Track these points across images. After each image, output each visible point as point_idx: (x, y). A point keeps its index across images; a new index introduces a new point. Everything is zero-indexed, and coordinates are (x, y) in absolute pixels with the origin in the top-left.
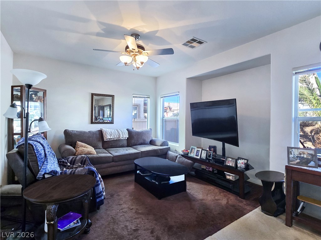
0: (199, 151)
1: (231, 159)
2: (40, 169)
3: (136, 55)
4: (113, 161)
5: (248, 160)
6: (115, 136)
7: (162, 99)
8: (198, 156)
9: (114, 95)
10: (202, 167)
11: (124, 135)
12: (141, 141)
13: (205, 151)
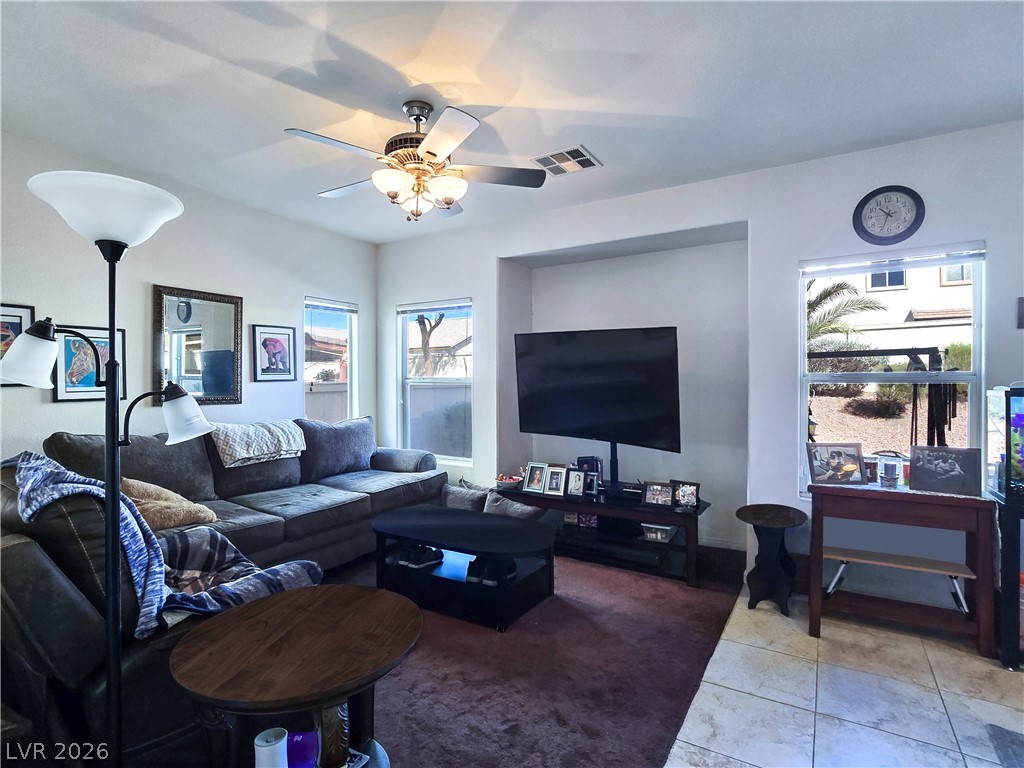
0: (557, 474)
1: (659, 488)
2: (139, 595)
3: (425, 172)
4: (286, 539)
5: (698, 486)
6: (265, 447)
7: (400, 317)
8: (557, 489)
9: (241, 298)
10: (566, 520)
11: (292, 442)
12: (348, 460)
13: (579, 473)
